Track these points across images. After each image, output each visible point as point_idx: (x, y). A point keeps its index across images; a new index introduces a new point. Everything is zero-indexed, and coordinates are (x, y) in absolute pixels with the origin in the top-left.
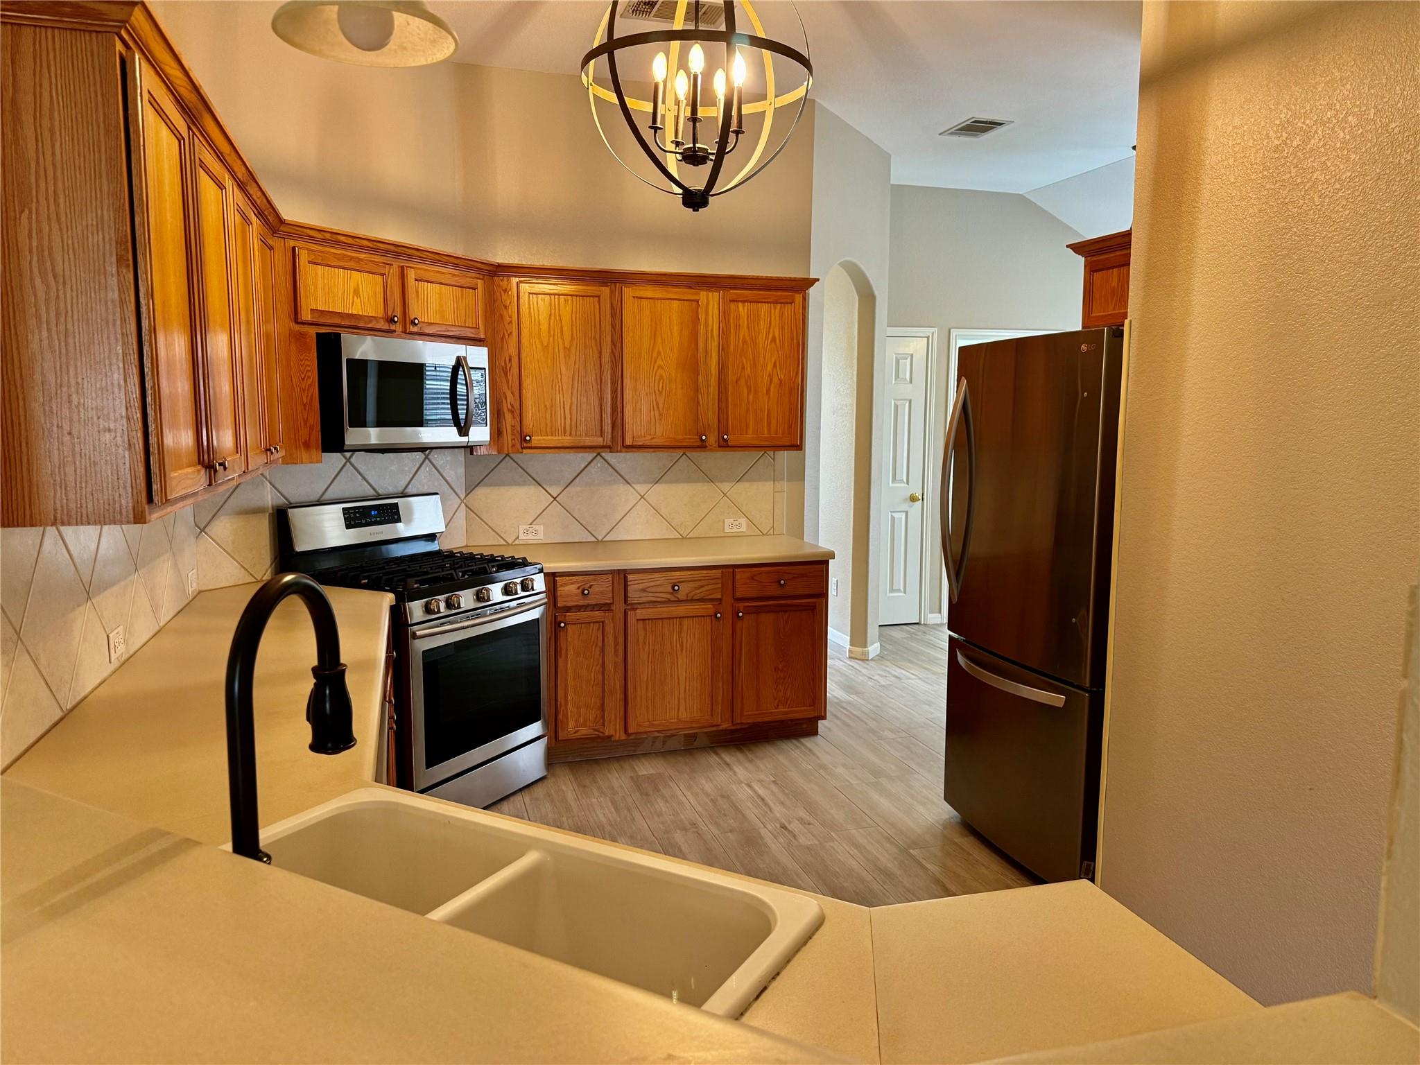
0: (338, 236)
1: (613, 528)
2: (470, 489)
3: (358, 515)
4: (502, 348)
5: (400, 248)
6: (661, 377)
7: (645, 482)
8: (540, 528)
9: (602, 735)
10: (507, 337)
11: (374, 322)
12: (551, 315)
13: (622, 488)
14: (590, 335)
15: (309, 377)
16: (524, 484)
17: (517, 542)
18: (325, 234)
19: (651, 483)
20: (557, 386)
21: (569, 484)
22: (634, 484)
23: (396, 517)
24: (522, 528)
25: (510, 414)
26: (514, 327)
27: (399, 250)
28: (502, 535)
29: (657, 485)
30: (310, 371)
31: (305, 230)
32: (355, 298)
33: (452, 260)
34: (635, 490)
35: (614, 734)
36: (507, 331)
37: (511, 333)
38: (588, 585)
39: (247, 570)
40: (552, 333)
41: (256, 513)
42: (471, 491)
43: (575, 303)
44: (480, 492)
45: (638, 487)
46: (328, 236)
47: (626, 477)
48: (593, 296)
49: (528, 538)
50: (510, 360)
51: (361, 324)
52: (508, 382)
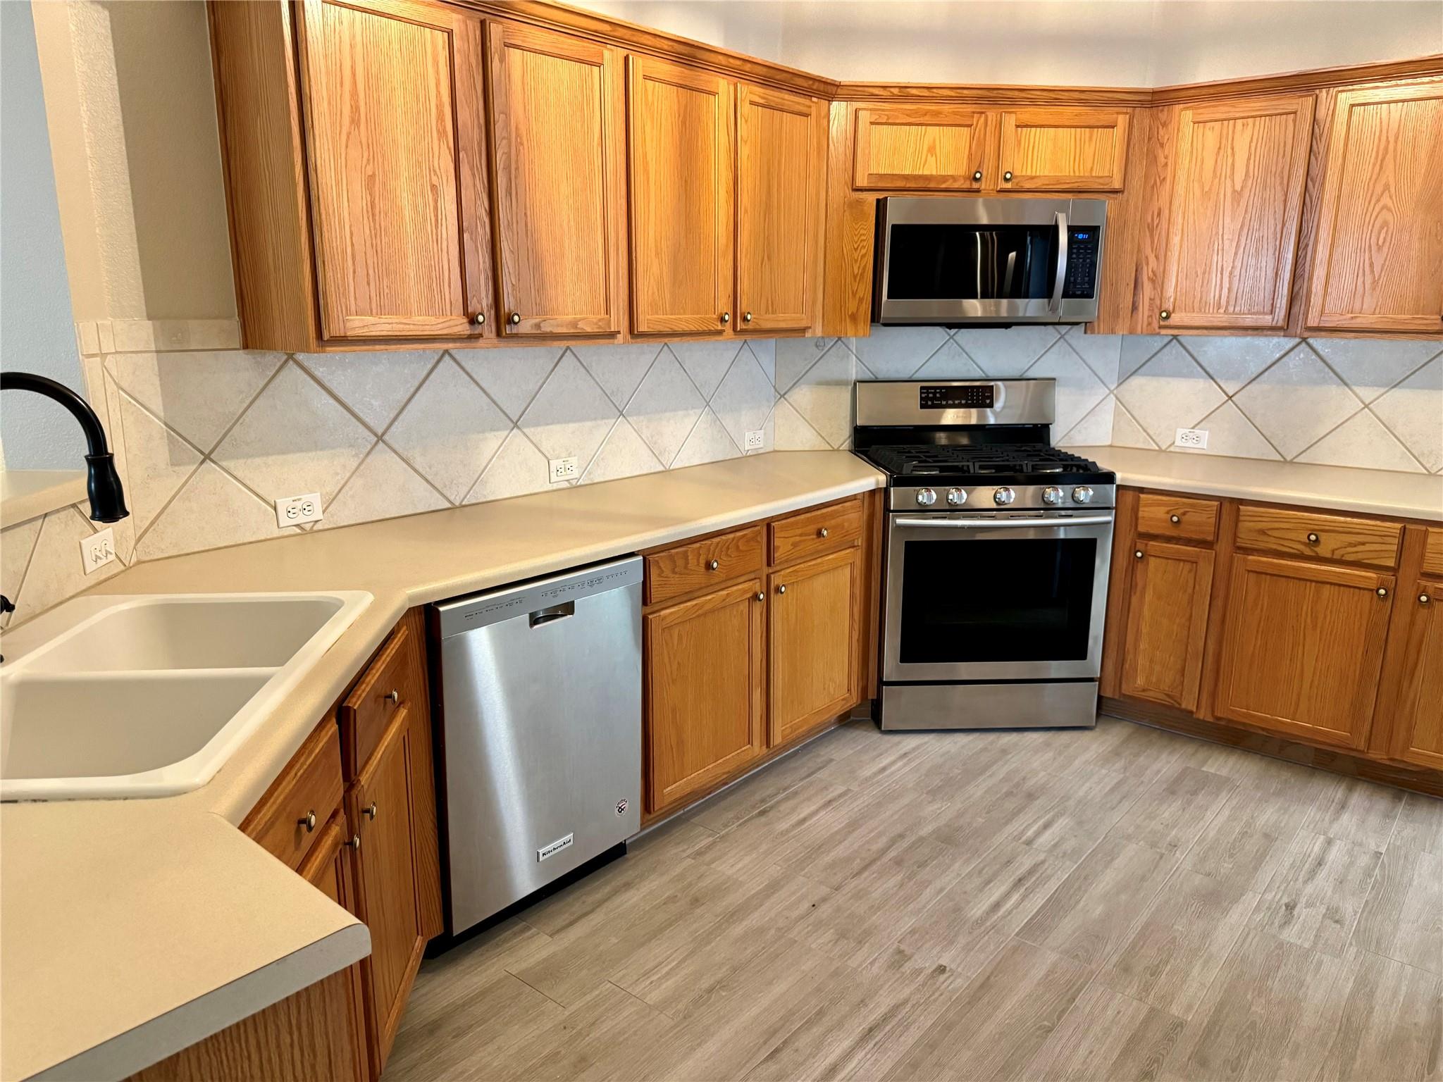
0: (909, 90)
1: (1312, 446)
2: (1124, 378)
3: (938, 395)
4: (1151, 199)
5: (995, 92)
6: (1385, 224)
7: (1375, 384)
8: (1204, 435)
9: (1177, 705)
10: (1158, 183)
11: (951, 181)
12: (1220, 148)
13: (1335, 390)
14: (1274, 170)
15: (864, 247)
16: (1189, 375)
17: (1172, 449)
18: (892, 90)
19: (1387, 386)
20: (1216, 244)
21: (1254, 379)
22: (1355, 385)
23: (988, 401)
24: (1180, 432)
25: (1150, 284)
26: (1169, 173)
27: (994, 93)
28: (1154, 438)
29: (1393, 390)
30: (864, 240)
31: (866, 89)
32: (929, 155)
33: (1076, 95)
34: (1357, 395)
35: (1195, 710)
36: (1159, 177)
37: (1164, 179)
38: (1182, 511)
39: (823, 438)
40: (1218, 174)
41: (840, 385)
42: (1124, 381)
43: (1257, 127)
44: (1136, 381)
45: (1361, 391)
46: (896, 91)
47: (1344, 376)
48: (1287, 114)
49: (1187, 445)
50: (1159, 214)
51: (932, 185)
52: (1152, 242)
